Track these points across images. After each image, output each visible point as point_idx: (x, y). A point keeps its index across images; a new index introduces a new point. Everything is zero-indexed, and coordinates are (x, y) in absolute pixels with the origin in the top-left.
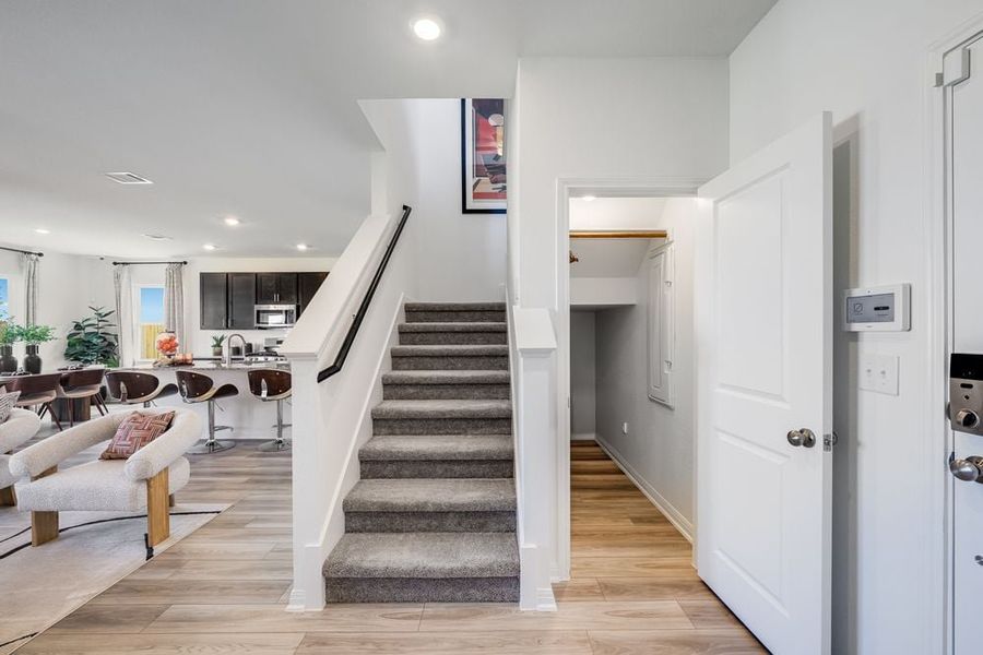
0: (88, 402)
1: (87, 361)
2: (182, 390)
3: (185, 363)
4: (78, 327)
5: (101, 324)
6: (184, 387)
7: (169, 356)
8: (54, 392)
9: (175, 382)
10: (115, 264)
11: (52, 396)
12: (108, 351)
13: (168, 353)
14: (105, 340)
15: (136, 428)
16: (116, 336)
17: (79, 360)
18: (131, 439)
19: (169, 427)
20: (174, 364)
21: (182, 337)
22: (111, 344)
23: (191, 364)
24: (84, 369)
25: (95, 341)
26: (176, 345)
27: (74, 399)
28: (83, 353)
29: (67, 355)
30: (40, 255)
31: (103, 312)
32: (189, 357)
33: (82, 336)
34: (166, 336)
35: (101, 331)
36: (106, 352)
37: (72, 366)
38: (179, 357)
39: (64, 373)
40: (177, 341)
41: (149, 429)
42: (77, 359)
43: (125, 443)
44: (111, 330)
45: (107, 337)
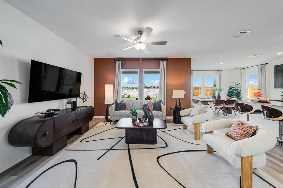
0: (231, 109)
1: (232, 97)
2: (263, 113)
3: (266, 102)
4: (230, 88)
5: (236, 87)
6: (265, 112)
7: (258, 98)
8: (223, 105)
9: (261, 109)
10: (241, 69)
11: (222, 106)
12: (238, 95)
13: (258, 97)
14: (237, 91)
15: (239, 129)
16: (241, 90)
17: (230, 97)
18: (236, 132)
19: (254, 134)
20: (260, 102)
21: (265, 91)
22: (239, 93)
23: (269, 103)
24: (231, 100)
25: (235, 92)
26: (262, 94)
27: (228, 108)
28: (231, 95)
29: (228, 95)
30: (222, 70)
31: (237, 83)
32: (268, 99)
33: (231, 90)
34: (257, 91)
35: (236, 89)
36: (237, 95)
37: (228, 98)
38: (263, 99)
39: (225, 100)
40: (262, 93)
41: (244, 131)
42: (230, 96)
43: (234, 133)
44: (239, 89)
45: (238, 91)
